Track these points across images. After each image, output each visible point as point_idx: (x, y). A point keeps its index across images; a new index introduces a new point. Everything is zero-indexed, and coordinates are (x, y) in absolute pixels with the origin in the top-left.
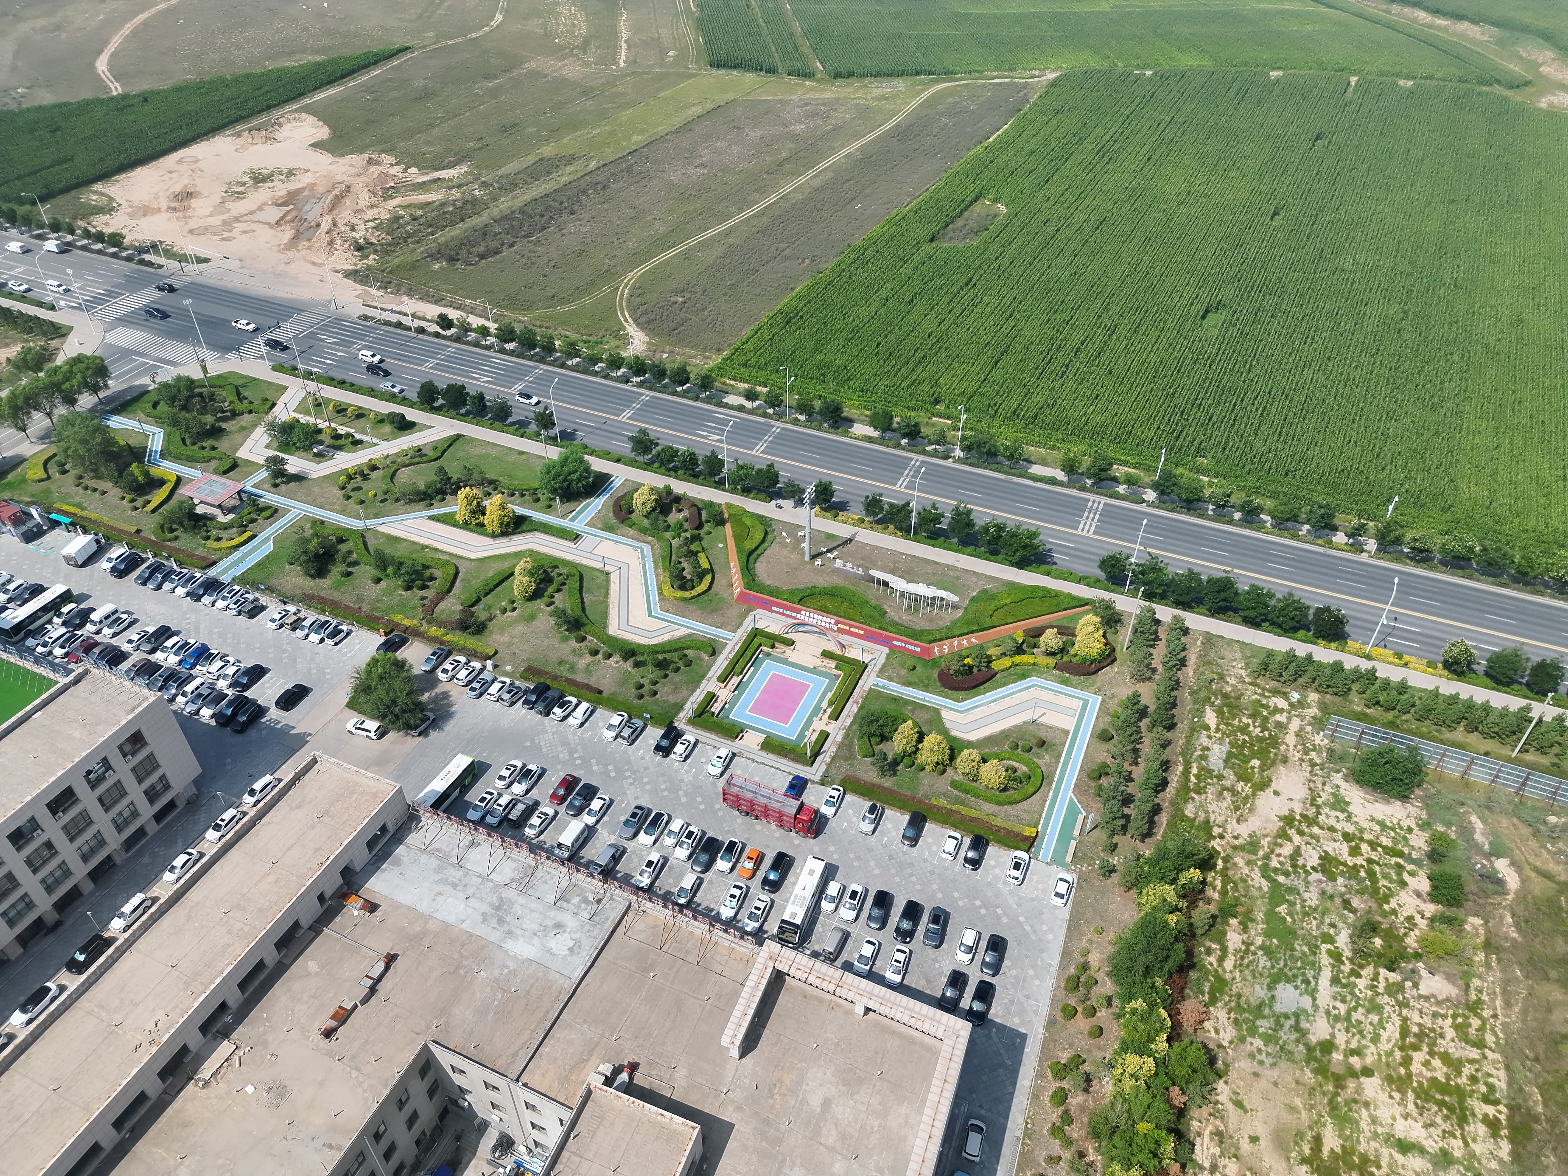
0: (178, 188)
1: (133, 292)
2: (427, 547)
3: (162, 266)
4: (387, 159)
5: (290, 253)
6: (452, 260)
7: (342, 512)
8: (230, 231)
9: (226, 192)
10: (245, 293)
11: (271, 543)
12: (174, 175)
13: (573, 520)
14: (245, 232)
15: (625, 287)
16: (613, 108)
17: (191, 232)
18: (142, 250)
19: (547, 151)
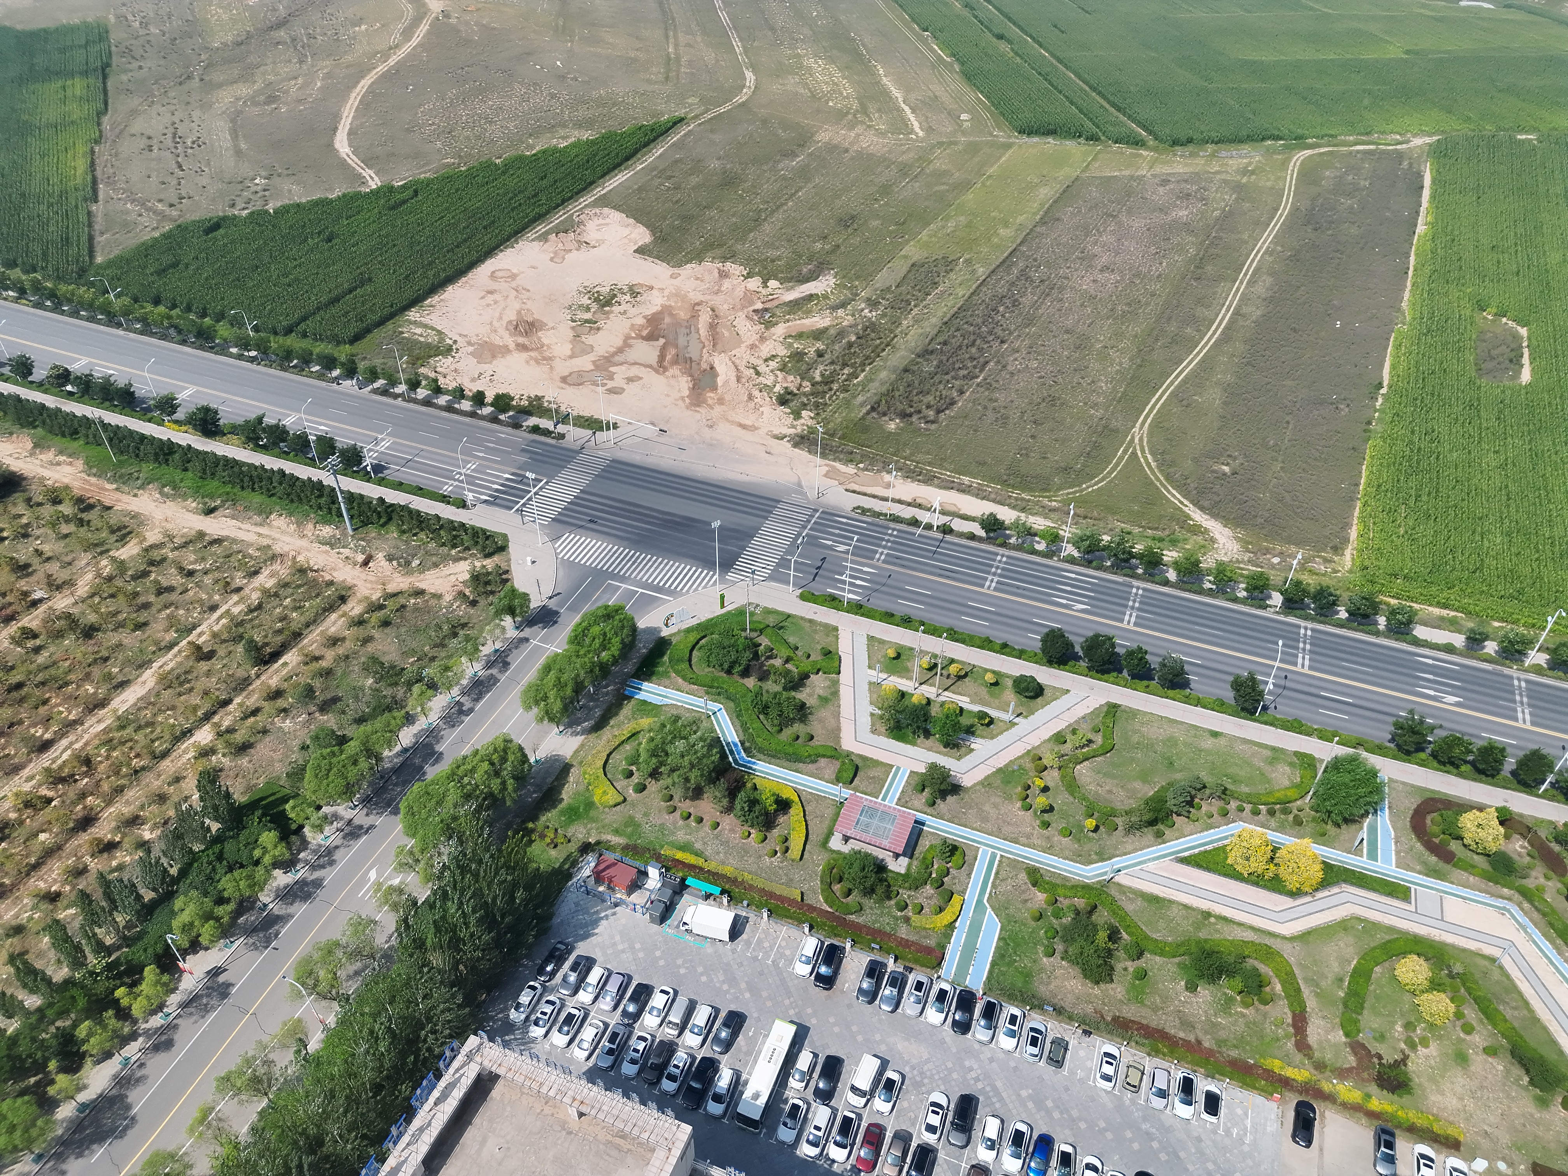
0: (511, 315)
1: (551, 477)
2: (1207, 915)
3: (562, 436)
4: (735, 269)
5: (703, 410)
6: (904, 415)
7: (1049, 849)
8: (611, 378)
9: (573, 321)
10: (689, 474)
11: (989, 910)
12: (496, 296)
13: (1373, 855)
14: (630, 380)
15: (1143, 451)
16: (948, 191)
17: (564, 379)
18: (527, 412)
19: (913, 251)
